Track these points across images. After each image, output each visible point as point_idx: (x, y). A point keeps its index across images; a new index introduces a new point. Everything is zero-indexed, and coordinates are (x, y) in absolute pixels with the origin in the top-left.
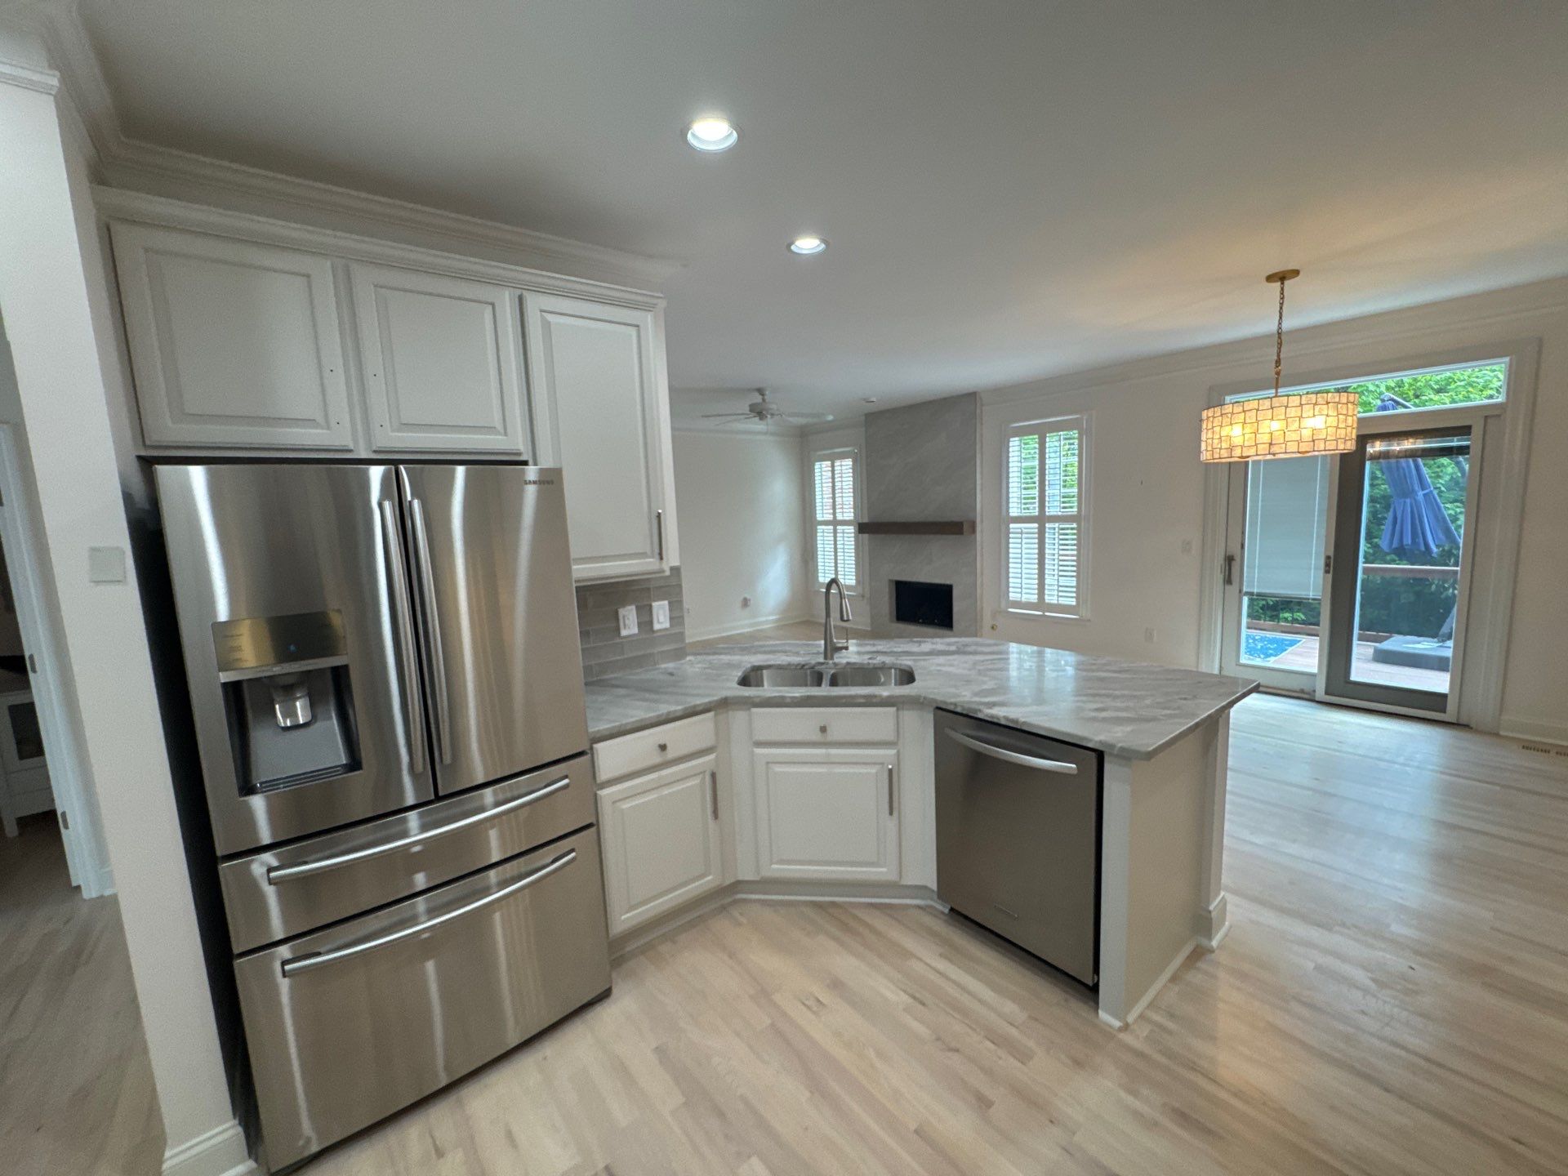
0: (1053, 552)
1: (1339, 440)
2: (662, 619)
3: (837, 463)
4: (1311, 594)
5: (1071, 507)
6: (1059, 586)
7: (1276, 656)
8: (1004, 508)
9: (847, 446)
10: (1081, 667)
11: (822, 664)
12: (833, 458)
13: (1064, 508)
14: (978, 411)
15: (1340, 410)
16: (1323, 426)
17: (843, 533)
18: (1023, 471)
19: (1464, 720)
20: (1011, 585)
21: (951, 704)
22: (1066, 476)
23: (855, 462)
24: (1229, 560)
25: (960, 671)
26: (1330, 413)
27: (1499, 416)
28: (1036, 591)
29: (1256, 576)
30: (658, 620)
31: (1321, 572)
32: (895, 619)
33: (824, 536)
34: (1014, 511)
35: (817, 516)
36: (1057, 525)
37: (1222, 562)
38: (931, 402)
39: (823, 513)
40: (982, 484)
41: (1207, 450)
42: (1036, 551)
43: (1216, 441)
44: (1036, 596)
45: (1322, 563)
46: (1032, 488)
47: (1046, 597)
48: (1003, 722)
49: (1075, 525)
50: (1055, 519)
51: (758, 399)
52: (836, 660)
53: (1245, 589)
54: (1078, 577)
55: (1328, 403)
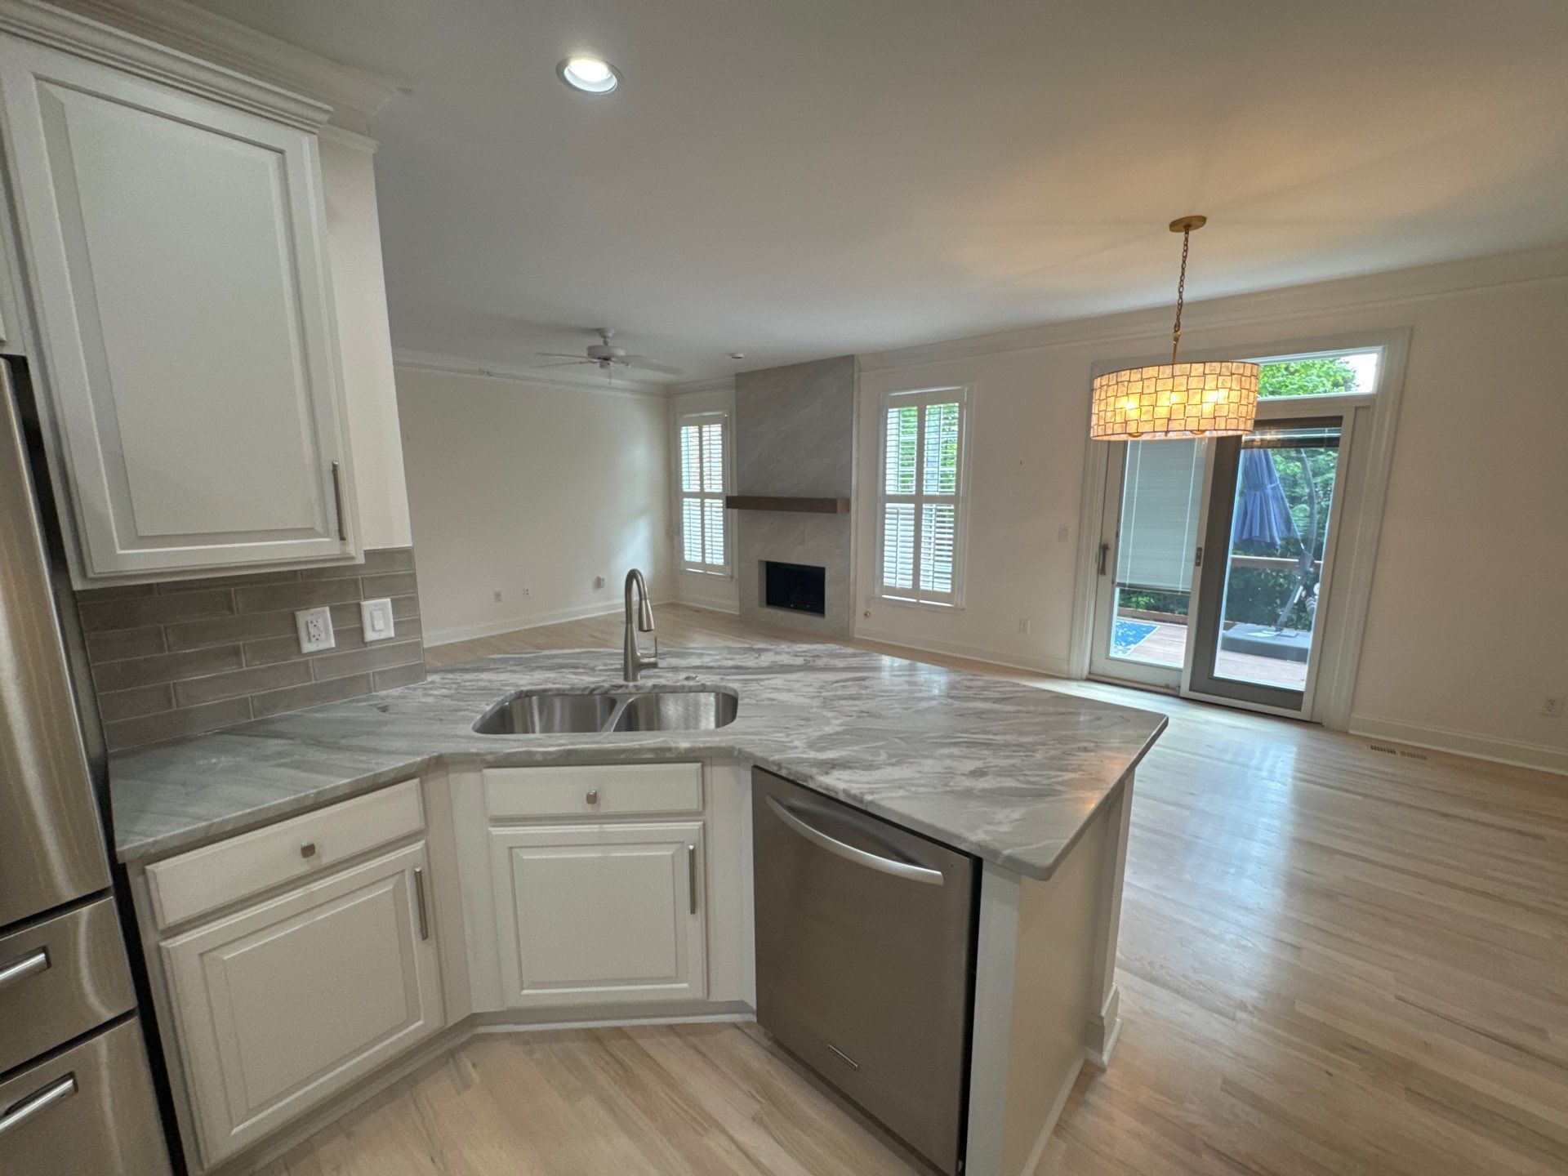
0: (929, 535)
1: (1241, 419)
2: (379, 625)
3: (705, 429)
4: (1181, 586)
5: (949, 487)
6: (934, 572)
7: (1135, 643)
8: (880, 488)
9: (716, 410)
10: (954, 693)
11: (620, 687)
12: (700, 423)
13: (943, 487)
14: (856, 376)
15: (1243, 384)
16: (1226, 402)
17: (711, 507)
18: (901, 446)
19: (1315, 720)
20: (885, 569)
21: (773, 763)
22: (946, 453)
23: (724, 429)
24: (1104, 548)
25: (801, 700)
26: (1234, 387)
27: (1368, 407)
28: (911, 577)
29: (1129, 566)
30: (373, 626)
31: (1192, 564)
32: (765, 604)
33: (690, 509)
34: (891, 490)
35: (684, 487)
36: (934, 506)
37: (1096, 550)
38: (806, 364)
39: (689, 483)
40: (858, 459)
41: (1098, 425)
42: (912, 533)
43: (1109, 414)
44: (911, 582)
45: (1193, 554)
46: (909, 465)
47: (921, 583)
48: (842, 798)
49: (952, 507)
50: (932, 499)
51: (598, 341)
52: (640, 682)
53: (1118, 580)
54: (954, 563)
55: (1232, 374)
